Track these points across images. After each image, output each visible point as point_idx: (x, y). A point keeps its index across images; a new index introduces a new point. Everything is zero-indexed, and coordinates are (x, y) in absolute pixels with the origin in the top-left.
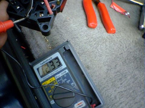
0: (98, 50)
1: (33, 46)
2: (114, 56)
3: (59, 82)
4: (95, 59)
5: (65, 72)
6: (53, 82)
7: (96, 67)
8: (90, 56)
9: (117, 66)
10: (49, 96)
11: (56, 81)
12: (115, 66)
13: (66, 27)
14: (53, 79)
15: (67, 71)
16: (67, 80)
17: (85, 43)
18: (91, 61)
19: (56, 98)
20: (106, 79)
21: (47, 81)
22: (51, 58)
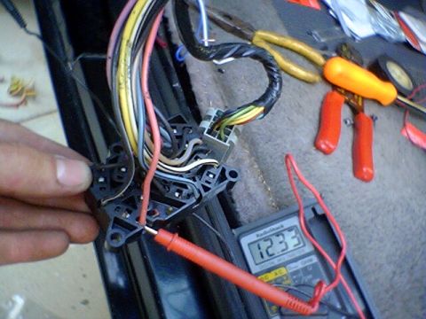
0: (375, 226)
1: (238, 196)
2: (410, 246)
3: (294, 280)
4: (369, 246)
5: (311, 260)
6: (280, 277)
7: (370, 263)
8: (358, 236)
9: (416, 268)
10: (270, 307)
11: (290, 277)
12: (412, 268)
13: (309, 166)
14: (283, 271)
15: (315, 259)
16: (313, 279)
17: (349, 206)
18: (359, 248)
19: (286, 313)
20: (391, 293)
21: (268, 274)
22: (282, 226)
